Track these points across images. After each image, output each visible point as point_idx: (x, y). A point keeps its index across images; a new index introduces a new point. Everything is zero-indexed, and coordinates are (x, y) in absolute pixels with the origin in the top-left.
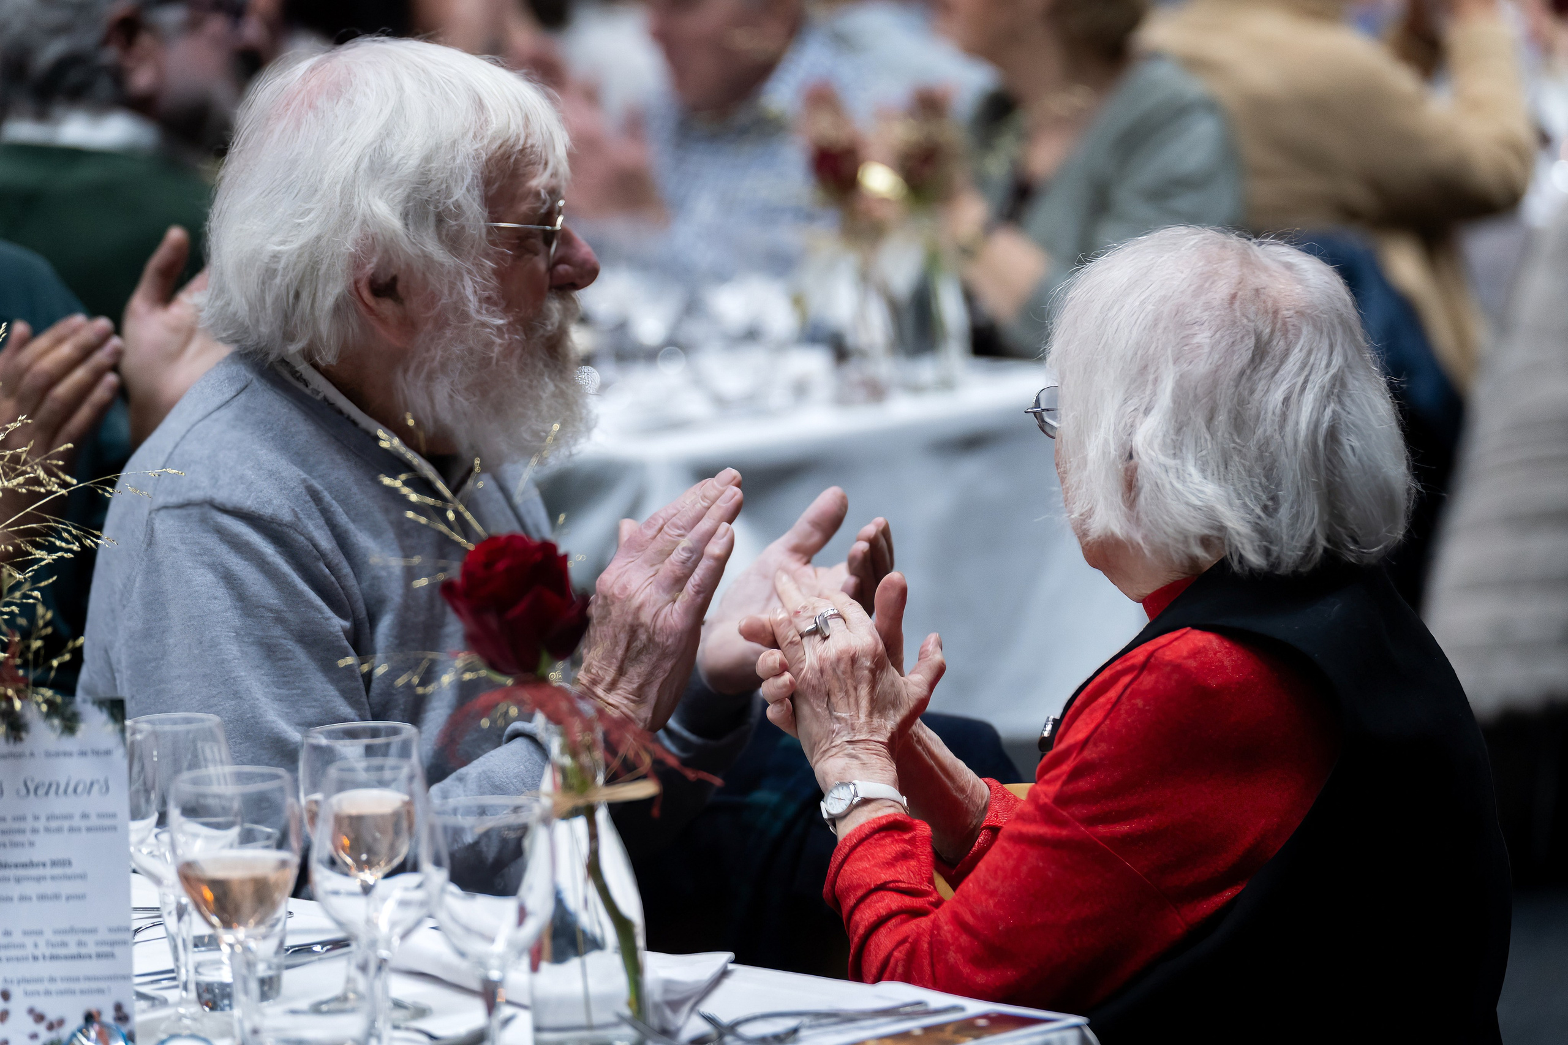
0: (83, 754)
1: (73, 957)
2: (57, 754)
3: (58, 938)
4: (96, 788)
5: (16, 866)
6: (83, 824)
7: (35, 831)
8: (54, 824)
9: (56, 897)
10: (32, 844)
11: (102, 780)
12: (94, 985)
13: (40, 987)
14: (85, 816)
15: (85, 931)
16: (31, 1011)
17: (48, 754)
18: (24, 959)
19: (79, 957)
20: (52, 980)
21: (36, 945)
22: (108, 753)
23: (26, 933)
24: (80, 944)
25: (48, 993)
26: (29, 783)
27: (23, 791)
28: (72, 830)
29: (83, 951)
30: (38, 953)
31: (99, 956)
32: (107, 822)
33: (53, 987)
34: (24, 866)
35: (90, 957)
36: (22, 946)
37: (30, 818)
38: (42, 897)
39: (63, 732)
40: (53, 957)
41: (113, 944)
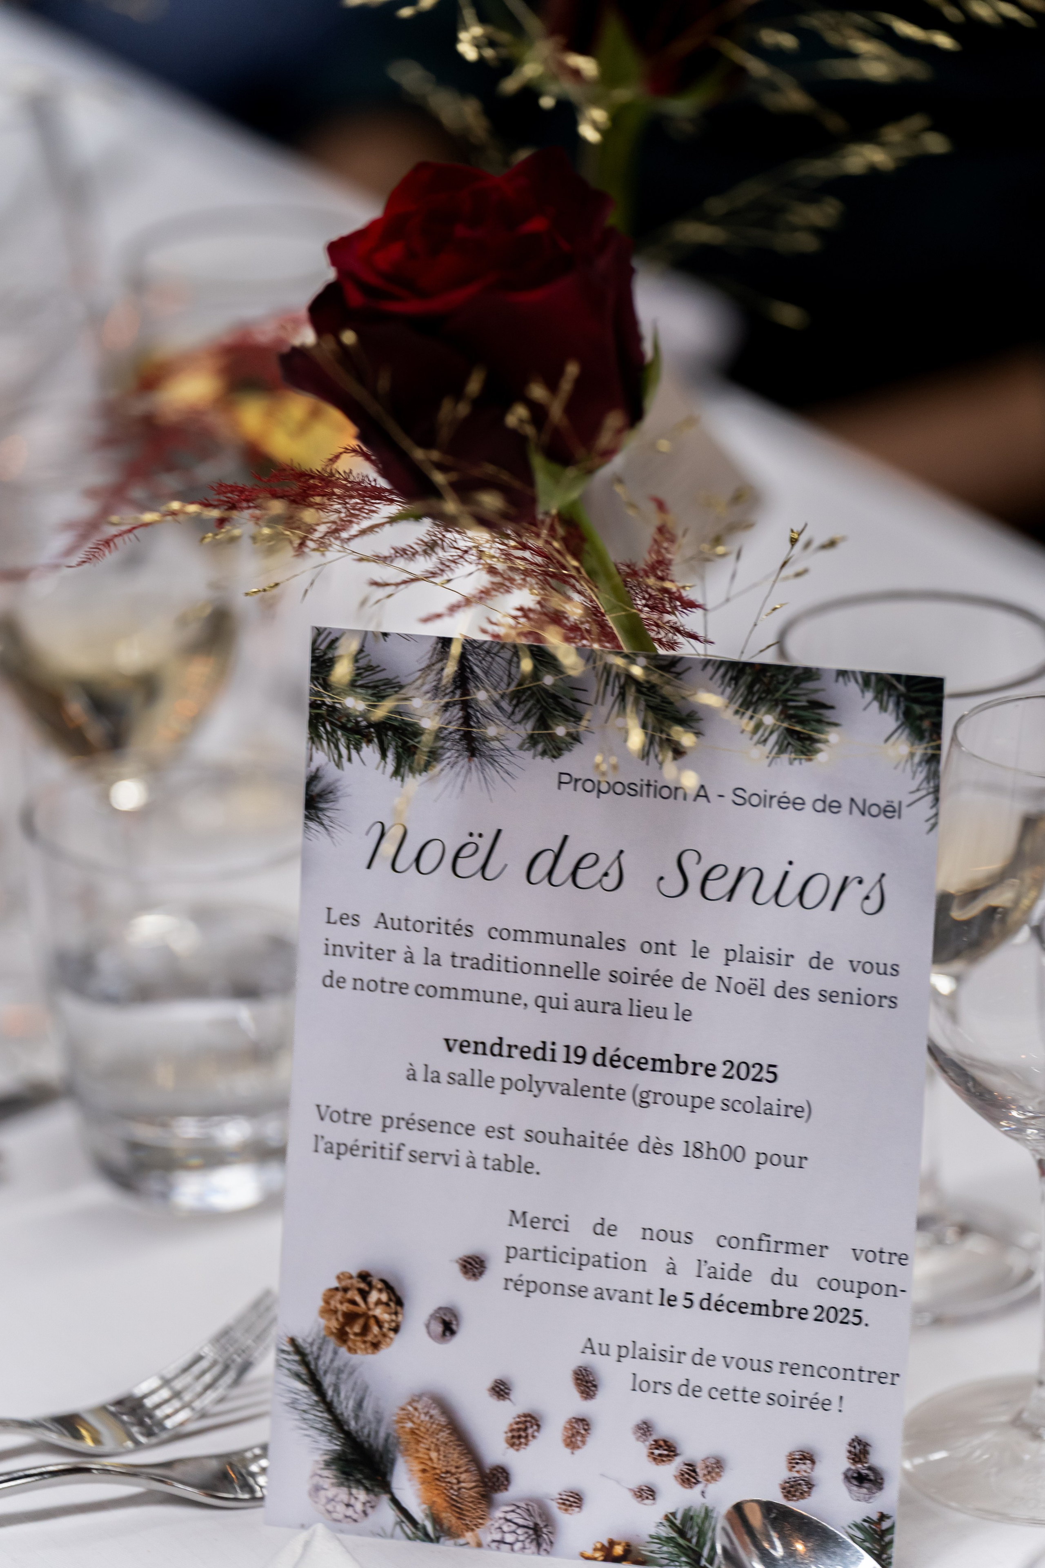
0: (831, 806)
1: (759, 1309)
2: (766, 800)
3: (730, 1257)
4: (854, 892)
5: (641, 1064)
6: (817, 981)
7: (694, 983)
8: (741, 972)
9: (734, 1153)
10: (685, 1016)
11: (870, 880)
12: (806, 1386)
13: (673, 1374)
14: (820, 962)
15: (793, 1247)
16: (645, 1429)
17: (741, 797)
18: (642, 1297)
19: (776, 1310)
20: (704, 1359)
21: (672, 1270)
22: (890, 811)
23: (648, 1234)
24: (779, 1278)
25: (690, 1390)
26: (689, 861)
27: (674, 883)
28: (785, 992)
29: (786, 1297)
30: (676, 1287)
31: (825, 1314)
32: (875, 984)
33: (703, 1377)
34: (660, 1065)
35: (802, 1314)
36: (640, 1265)
37: (684, 949)
38: (697, 1150)
39: (782, 749)
40: (711, 1304)
41: (863, 1288)
